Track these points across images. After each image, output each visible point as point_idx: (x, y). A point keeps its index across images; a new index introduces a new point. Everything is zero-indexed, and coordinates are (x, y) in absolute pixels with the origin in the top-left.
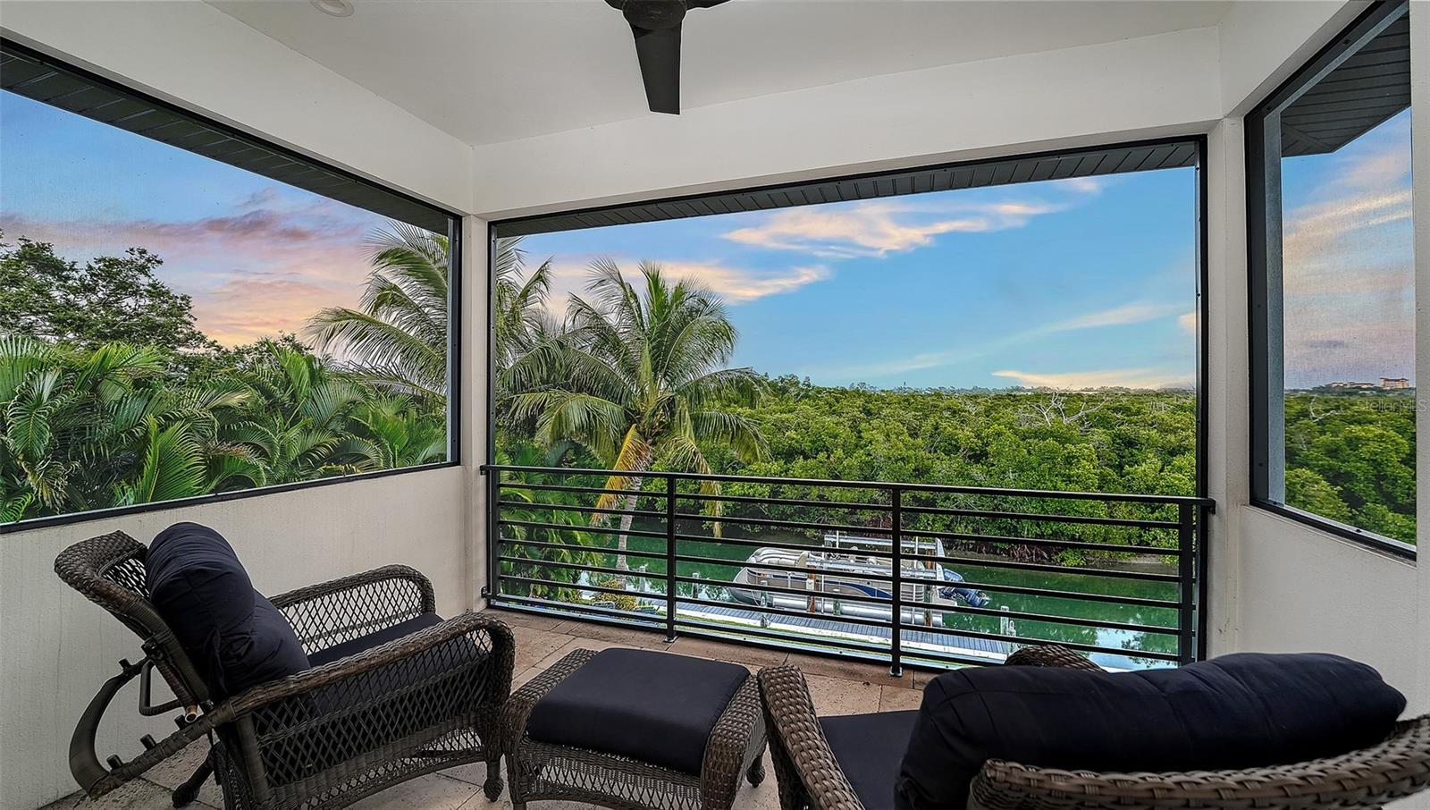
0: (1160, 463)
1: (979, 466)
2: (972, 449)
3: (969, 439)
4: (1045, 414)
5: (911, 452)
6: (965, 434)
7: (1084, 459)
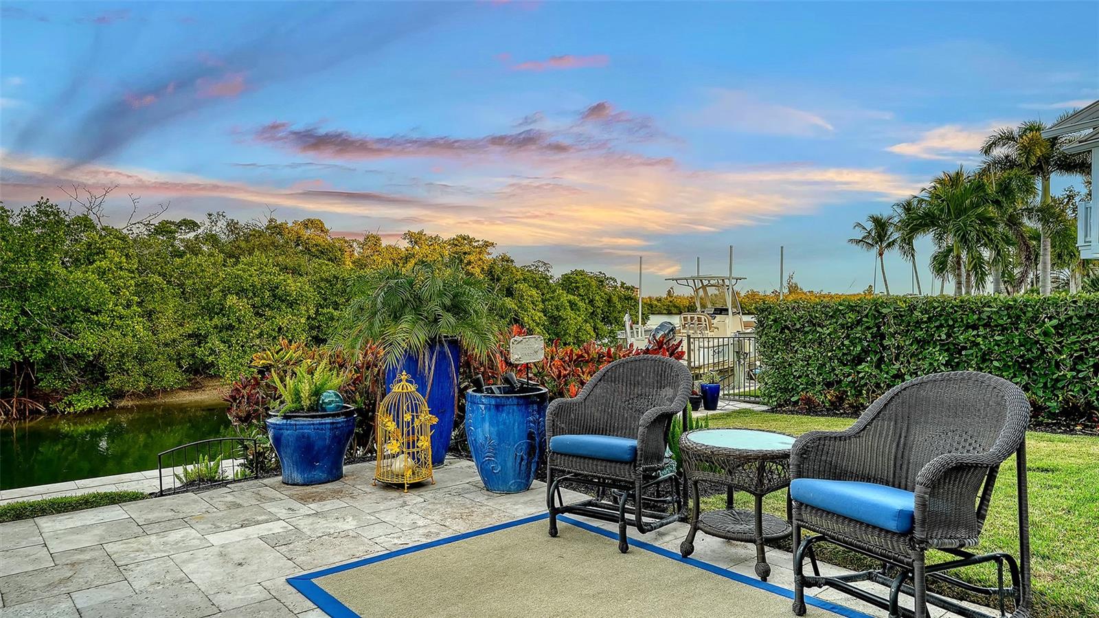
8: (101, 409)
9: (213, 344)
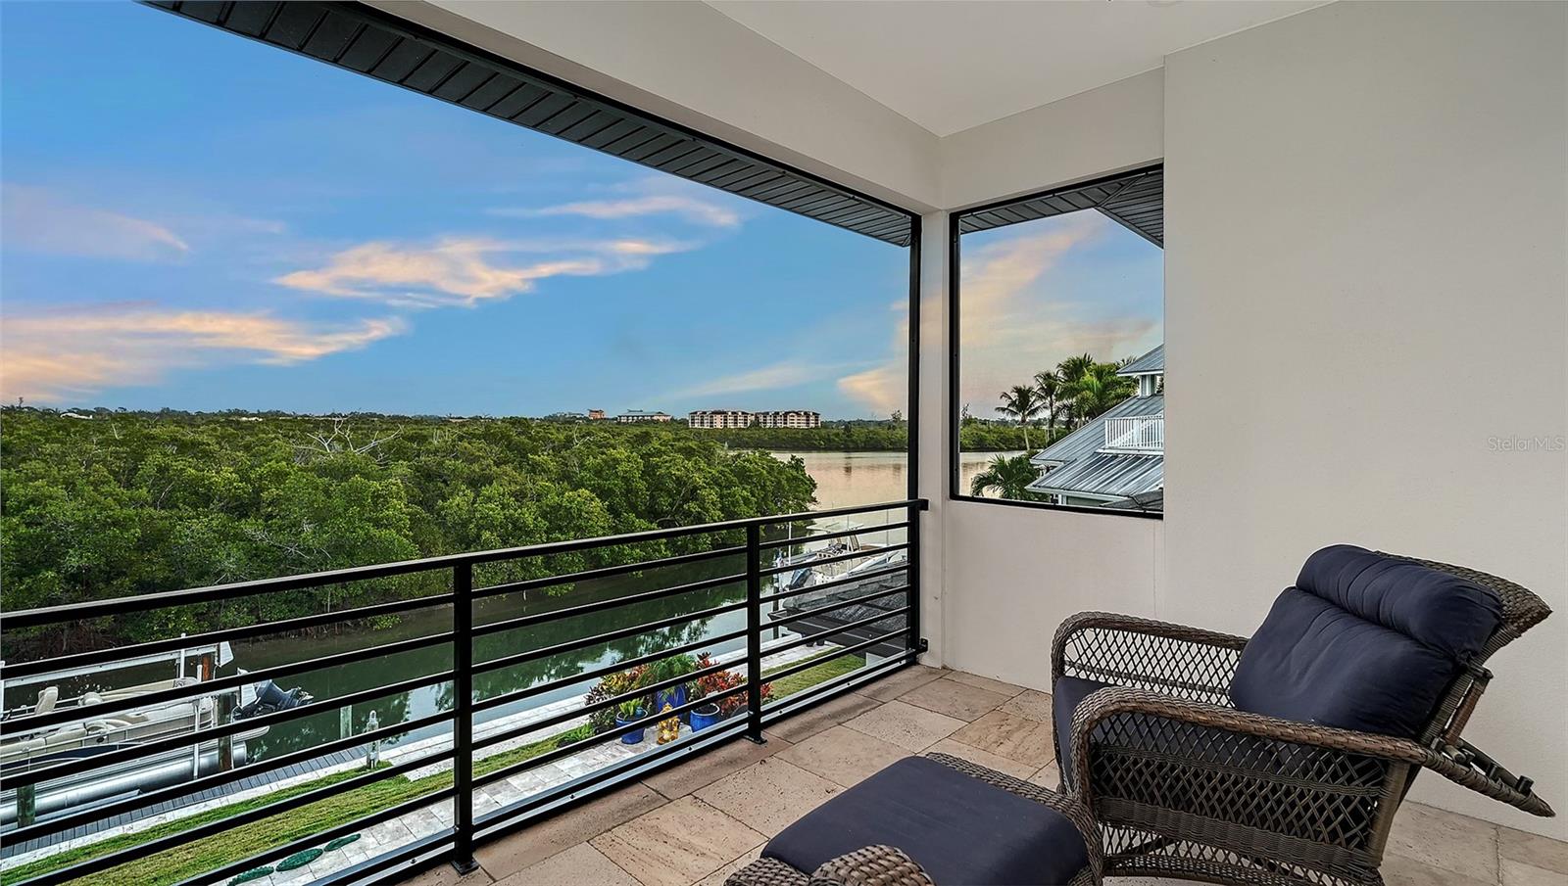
0: (473, 494)
1: (251, 520)
2: (237, 498)
3: (231, 484)
4: (326, 445)
5: (131, 512)
6: (222, 476)
7: (392, 497)
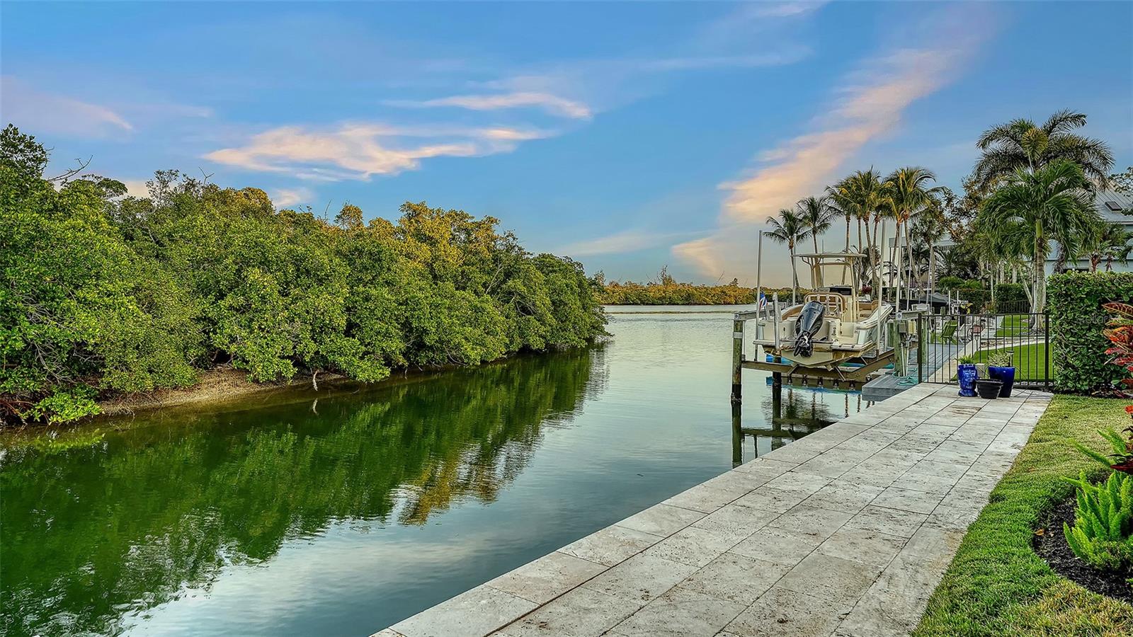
8: (95, 417)
9: (232, 331)
